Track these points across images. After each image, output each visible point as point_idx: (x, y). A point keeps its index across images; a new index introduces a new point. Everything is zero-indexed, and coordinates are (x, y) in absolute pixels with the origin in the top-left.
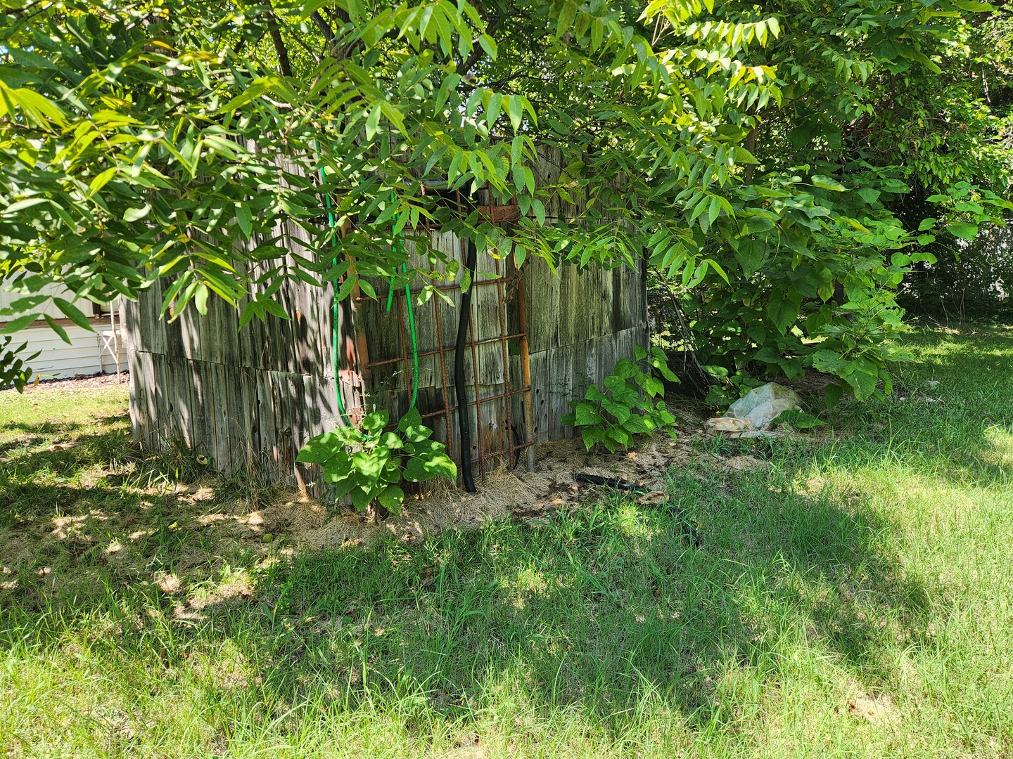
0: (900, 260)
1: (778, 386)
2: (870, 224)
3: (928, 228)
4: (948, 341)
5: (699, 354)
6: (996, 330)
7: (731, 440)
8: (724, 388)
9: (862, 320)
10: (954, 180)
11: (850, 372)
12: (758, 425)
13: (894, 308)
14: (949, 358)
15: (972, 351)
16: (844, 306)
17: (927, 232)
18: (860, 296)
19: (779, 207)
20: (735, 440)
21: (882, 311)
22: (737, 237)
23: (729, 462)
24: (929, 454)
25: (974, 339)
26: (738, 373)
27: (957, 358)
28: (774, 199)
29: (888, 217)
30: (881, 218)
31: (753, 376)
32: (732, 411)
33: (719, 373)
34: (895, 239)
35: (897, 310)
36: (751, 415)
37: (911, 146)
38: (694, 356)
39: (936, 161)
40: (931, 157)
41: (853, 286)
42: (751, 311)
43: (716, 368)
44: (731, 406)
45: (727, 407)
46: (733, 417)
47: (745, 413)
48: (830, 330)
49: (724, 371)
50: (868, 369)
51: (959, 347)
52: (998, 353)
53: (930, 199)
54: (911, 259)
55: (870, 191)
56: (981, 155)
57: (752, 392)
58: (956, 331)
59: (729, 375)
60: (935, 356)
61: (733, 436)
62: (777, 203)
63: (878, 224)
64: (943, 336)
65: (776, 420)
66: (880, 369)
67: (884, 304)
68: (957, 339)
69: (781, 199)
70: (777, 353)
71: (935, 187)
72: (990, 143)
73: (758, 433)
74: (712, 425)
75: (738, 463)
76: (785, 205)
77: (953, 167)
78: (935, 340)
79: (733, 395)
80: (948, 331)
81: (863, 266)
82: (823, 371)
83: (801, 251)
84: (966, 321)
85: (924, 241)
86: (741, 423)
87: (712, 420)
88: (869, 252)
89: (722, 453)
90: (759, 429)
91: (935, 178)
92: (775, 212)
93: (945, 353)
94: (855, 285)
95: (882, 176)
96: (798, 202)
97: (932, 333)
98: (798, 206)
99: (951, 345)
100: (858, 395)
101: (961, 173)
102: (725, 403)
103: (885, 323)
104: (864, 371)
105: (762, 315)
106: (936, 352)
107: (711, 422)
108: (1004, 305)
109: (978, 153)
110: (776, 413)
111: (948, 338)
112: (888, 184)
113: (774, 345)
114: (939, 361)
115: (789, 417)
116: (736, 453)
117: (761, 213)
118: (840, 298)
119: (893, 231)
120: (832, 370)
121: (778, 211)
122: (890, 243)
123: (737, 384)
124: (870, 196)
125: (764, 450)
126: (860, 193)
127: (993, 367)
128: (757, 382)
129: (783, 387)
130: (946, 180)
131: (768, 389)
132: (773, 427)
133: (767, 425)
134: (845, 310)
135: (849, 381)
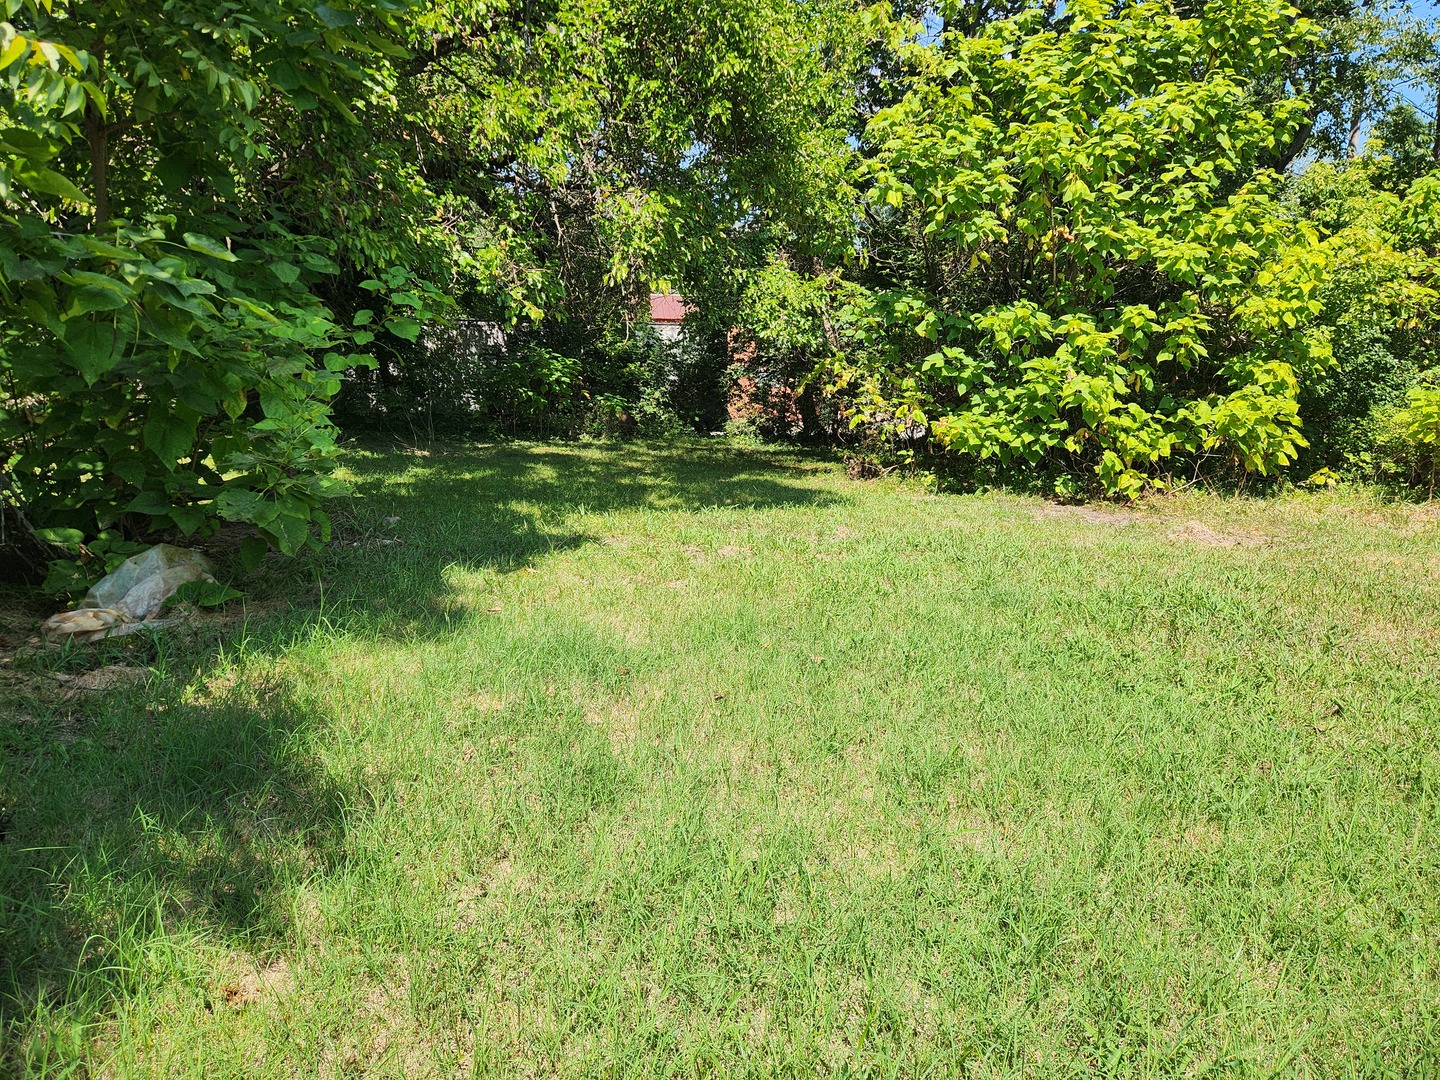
0: (336, 362)
1: (173, 549)
2: (289, 312)
3: (366, 323)
4: (417, 466)
5: (30, 511)
6: (468, 449)
7: (92, 644)
8: (79, 563)
9: (282, 444)
10: (390, 263)
11: (273, 518)
12: (140, 612)
13: (326, 427)
14: (415, 486)
15: (441, 475)
16: (259, 426)
17: (364, 328)
18: (281, 411)
19: (132, 274)
20: (100, 642)
21: (308, 430)
22: (63, 317)
23: (80, 681)
24: (376, 612)
25: (443, 461)
26: (103, 536)
27: (421, 486)
28: (123, 261)
29: (315, 304)
30: (307, 305)
31: (128, 537)
32: (94, 597)
33: (66, 539)
34: (321, 335)
35: (329, 429)
36: (129, 599)
37: (335, 212)
38: (21, 514)
39: (368, 238)
40: (362, 232)
41: (271, 397)
42: (120, 436)
43: (60, 531)
44: (92, 590)
45: (84, 592)
46: (95, 606)
47: (114, 598)
48: (240, 461)
49: (76, 534)
50: (297, 511)
51: (427, 471)
52: (467, 476)
53: (363, 285)
54: (348, 361)
55: (286, 266)
56: (418, 237)
57: (129, 564)
58: (426, 453)
59: (86, 541)
60: (399, 485)
61: (96, 637)
62: (129, 268)
63: (297, 312)
64: (411, 460)
65: (169, 600)
66: (312, 510)
67: (311, 421)
68: (427, 462)
69: (135, 263)
70: (165, 499)
71: (369, 271)
72: (430, 224)
73: (138, 626)
74: (54, 625)
75: (96, 681)
76: (141, 272)
77: (388, 248)
78: (401, 465)
79: (95, 572)
80: (418, 453)
81: (283, 369)
82: (234, 519)
83: (179, 344)
84: (437, 440)
85: (362, 339)
86: (110, 614)
87: (55, 618)
88: (291, 350)
89: (69, 669)
90: (142, 618)
91: (368, 259)
92: (127, 283)
93: (412, 480)
94: (272, 396)
95: (303, 248)
96: (163, 269)
97: (401, 456)
98: (163, 275)
99: (419, 471)
100: (284, 547)
101: (397, 256)
102: (82, 586)
103: (313, 447)
104: (293, 514)
105: (138, 441)
106: (400, 480)
107: (52, 622)
108: (476, 420)
109: (417, 234)
110: (169, 590)
111: (417, 461)
112: (308, 259)
113: (160, 487)
114: (403, 492)
115: (192, 593)
116: (95, 664)
117: (101, 281)
118: (255, 413)
119: (318, 323)
120: (246, 517)
121: (131, 280)
122: (315, 339)
123: (101, 555)
124: (287, 274)
125: (144, 649)
126: (273, 268)
127: (461, 494)
128: (135, 547)
129: (181, 550)
130: (382, 264)
131: (155, 555)
132: (166, 610)
133: (156, 610)
134: (261, 431)
135: (271, 529)
